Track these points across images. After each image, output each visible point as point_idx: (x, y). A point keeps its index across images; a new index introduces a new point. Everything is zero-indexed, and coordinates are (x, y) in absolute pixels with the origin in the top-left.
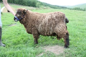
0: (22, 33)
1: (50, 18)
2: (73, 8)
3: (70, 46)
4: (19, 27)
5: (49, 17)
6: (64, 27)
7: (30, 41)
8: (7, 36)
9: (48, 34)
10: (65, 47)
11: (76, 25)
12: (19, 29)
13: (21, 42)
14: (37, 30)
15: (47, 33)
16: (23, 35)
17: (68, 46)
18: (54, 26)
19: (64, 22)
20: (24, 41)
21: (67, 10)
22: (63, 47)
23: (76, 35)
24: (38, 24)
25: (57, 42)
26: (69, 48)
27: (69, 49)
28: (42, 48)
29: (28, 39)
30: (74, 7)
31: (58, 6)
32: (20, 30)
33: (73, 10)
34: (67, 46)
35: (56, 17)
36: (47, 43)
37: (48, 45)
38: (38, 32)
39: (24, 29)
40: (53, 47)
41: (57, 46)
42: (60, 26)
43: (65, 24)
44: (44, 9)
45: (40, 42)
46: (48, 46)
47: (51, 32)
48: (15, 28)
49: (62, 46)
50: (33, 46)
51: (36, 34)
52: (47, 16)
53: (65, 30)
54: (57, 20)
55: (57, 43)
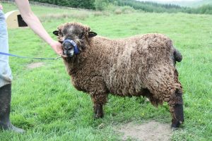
0: (61, 88)
1: (135, 51)
2: (196, 7)
3: (185, 123)
4: (51, 73)
5: (131, 49)
6: (170, 74)
7: (82, 110)
8: (23, 98)
9: (130, 91)
10: (172, 126)
11: (205, 62)
12: (53, 77)
13: (60, 113)
14: (105, 83)
15: (128, 89)
16: (64, 94)
17: (181, 122)
18: (146, 70)
19: (168, 59)
20: (69, 111)
21: (180, 14)
22: (169, 126)
23: (203, 91)
24: (106, 68)
25: (153, 112)
26: (183, 127)
27: (183, 132)
28: (114, 128)
29: (78, 104)
30: (201, 5)
31: (156, 5)
32: (56, 81)
33: (198, 15)
34: (179, 124)
35: (149, 47)
36: (128, 114)
37: (130, 120)
38: (105, 87)
39: (65, 77)
40: (142, 127)
41: (152, 124)
42: (160, 71)
43: (172, 65)
44: (117, 13)
45: (109, 113)
46: (129, 124)
47: (137, 87)
48: (43, 74)
49: (167, 122)
50: (91, 124)
51: (99, 94)
52: (127, 47)
53: (172, 80)
54: (151, 55)
55: (152, 115)
